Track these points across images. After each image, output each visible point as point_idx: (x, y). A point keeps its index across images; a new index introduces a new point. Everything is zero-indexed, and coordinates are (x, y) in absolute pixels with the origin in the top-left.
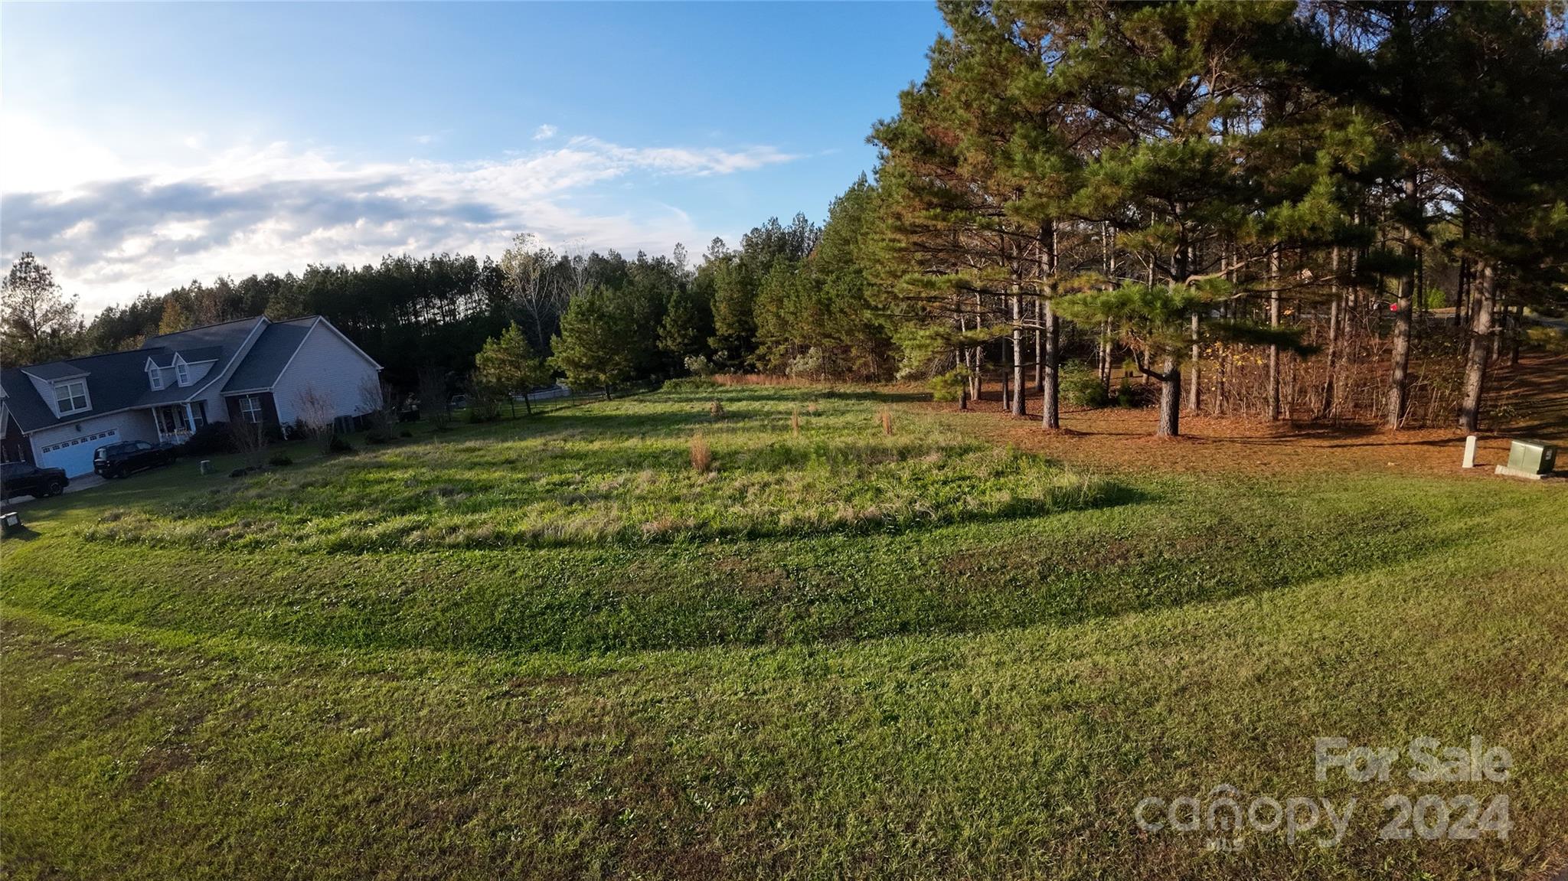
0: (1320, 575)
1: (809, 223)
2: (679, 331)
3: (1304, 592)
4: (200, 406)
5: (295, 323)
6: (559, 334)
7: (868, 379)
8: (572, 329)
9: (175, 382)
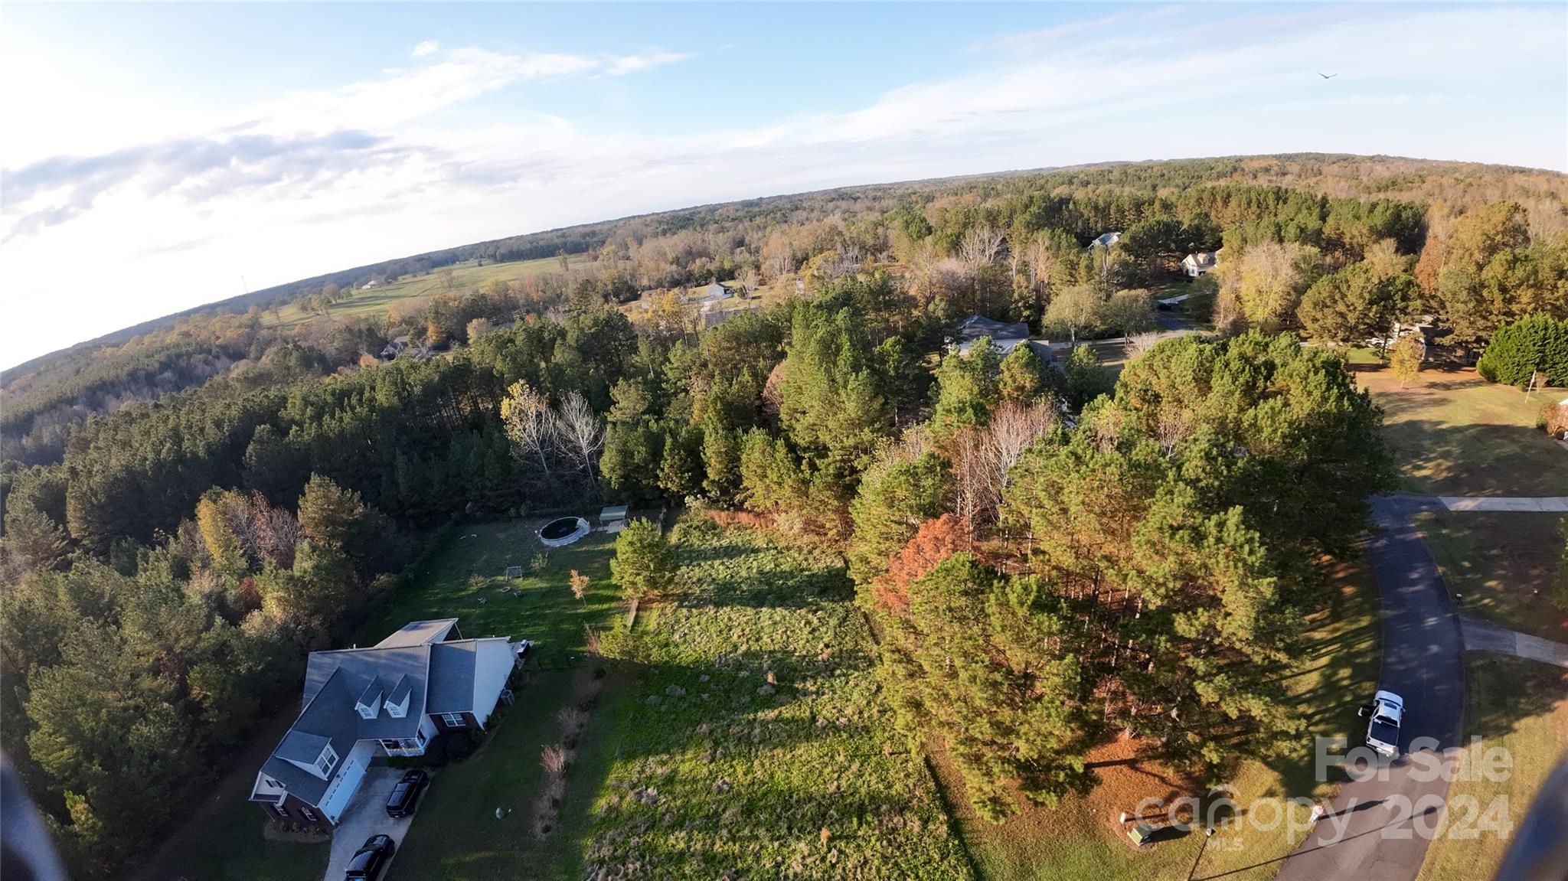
2: (676, 474)
9: (382, 711)
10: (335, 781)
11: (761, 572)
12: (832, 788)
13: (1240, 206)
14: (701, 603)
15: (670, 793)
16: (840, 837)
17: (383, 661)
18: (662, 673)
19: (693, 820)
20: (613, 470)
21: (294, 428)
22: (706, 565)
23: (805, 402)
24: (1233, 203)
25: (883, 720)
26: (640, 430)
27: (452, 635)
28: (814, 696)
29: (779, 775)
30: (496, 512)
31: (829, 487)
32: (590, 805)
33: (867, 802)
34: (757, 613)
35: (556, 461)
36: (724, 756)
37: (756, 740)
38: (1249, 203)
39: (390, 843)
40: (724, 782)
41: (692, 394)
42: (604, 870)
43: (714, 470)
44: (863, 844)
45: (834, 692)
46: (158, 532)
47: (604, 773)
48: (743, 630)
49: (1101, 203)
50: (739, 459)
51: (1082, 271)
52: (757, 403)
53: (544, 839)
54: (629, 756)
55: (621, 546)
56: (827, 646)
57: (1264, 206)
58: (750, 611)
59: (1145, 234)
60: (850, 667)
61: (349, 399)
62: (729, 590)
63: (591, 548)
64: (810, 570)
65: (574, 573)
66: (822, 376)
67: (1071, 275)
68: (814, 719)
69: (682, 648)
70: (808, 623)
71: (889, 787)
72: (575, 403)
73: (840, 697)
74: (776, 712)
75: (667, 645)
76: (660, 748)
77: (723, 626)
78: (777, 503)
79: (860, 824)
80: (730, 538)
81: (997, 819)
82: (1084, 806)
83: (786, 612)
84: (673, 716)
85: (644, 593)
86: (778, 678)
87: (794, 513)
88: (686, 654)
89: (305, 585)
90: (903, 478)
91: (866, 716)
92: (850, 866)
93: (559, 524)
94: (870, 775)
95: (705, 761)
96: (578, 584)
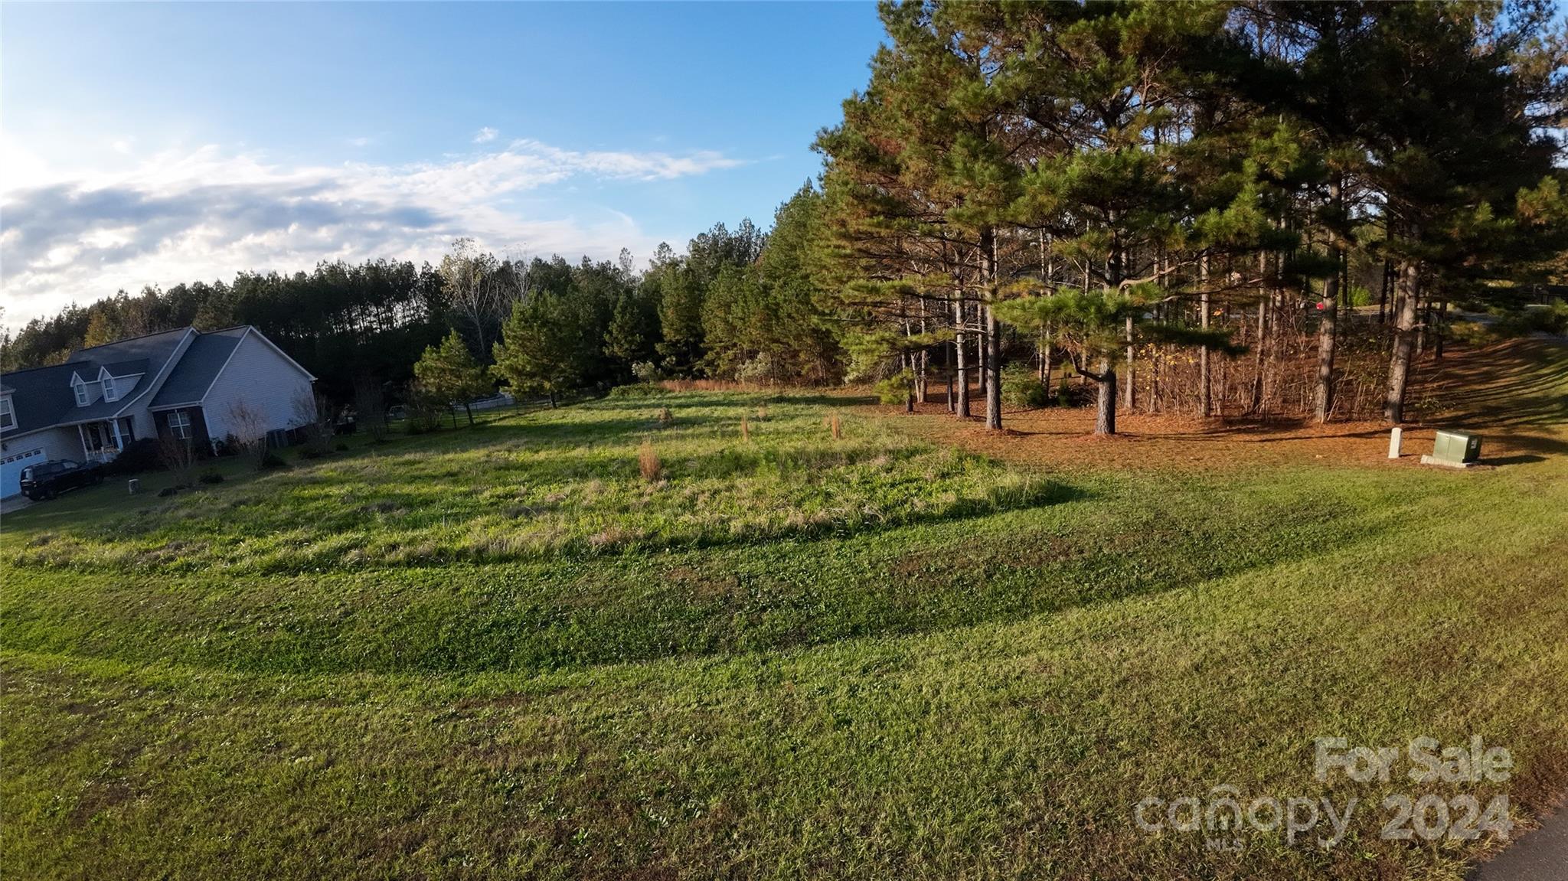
0: (1253, 565)
1: (756, 228)
2: (626, 337)
3: (1238, 582)
4: (127, 422)
5: (225, 334)
6: (501, 342)
7: (817, 383)
8: (515, 336)
9: (102, 398)
43: (671, 328)
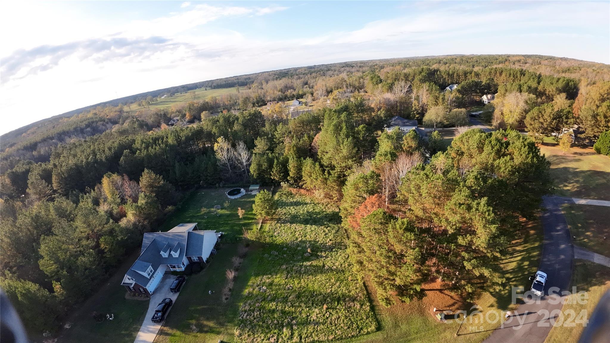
2: (278, 174)
9: (170, 255)
10: (152, 279)
11: (308, 212)
12: (329, 291)
13: (506, 76)
14: (285, 222)
15: (271, 289)
16: (330, 308)
17: (170, 237)
18: (270, 246)
19: (278, 299)
20: (254, 171)
21: (138, 151)
22: (287, 208)
23: (327, 149)
24: (504, 74)
25: (349, 268)
26: (265, 157)
27: (195, 229)
28: (325, 258)
29: (310, 285)
30: (211, 185)
31: (335, 181)
32: (242, 291)
33: (341, 297)
34: (305, 227)
35: (234, 167)
36: (291, 277)
37: (302, 272)
38: (510, 75)
39: (171, 301)
40: (290, 286)
41: (285, 144)
42: (246, 314)
43: (292, 173)
44: (339, 311)
45: (332, 257)
46: (87, 188)
47: (247, 280)
48: (300, 233)
49: (451, 73)
50: (301, 169)
51: (441, 100)
52: (310, 148)
53: (225, 302)
54: (257, 275)
55: (257, 199)
56: (330, 240)
57: (515, 77)
58: (303, 226)
59: (467, 86)
60: (338, 248)
61: (158, 141)
62: (296, 218)
63: (246, 200)
64: (326, 212)
65: (239, 208)
66: (334, 139)
67: (436, 101)
68: (324, 266)
69: (277, 238)
70: (324, 231)
71: (350, 292)
72: (241, 146)
73: (334, 259)
74: (310, 263)
75: (272, 236)
76: (268, 273)
77: (293, 231)
78: (315, 186)
79: (338, 304)
80: (297, 198)
81: (387, 306)
82: (421, 304)
83: (316, 227)
84: (273, 262)
85: (265, 217)
86: (312, 251)
87: (321, 191)
88: (279, 240)
89: (142, 209)
90: (361, 180)
91: (343, 266)
92: (333, 318)
93: (234, 191)
94: (343, 287)
95: (284, 278)
96: (241, 213)
